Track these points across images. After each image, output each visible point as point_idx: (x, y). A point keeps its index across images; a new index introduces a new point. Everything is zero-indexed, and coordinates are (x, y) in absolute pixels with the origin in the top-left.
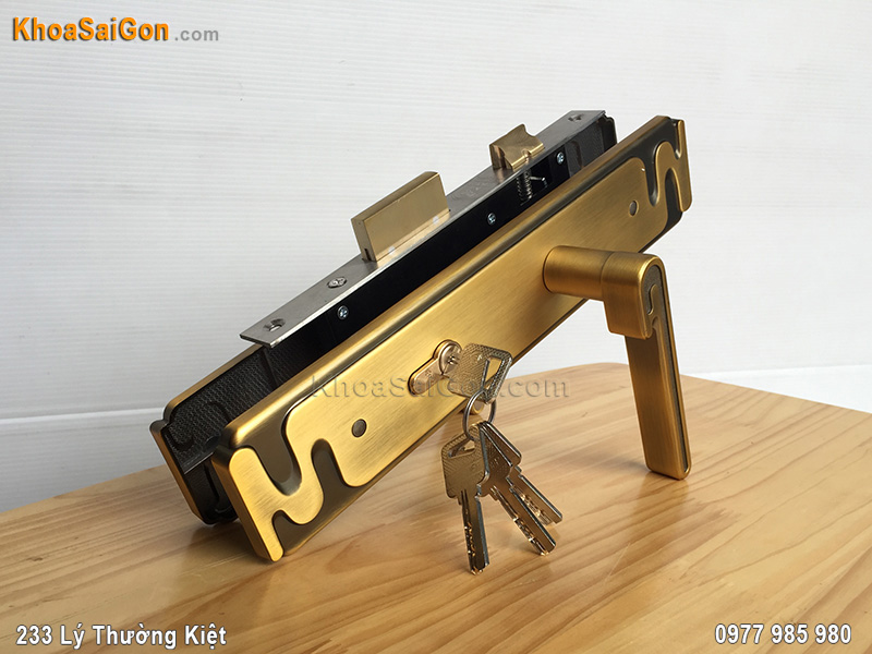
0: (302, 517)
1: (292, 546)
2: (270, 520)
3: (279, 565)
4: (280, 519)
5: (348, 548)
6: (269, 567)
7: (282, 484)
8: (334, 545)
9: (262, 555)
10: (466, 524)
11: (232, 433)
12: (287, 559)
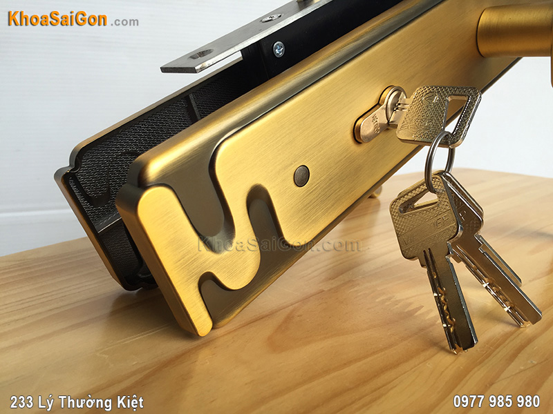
0: (235, 281)
1: (223, 316)
2: (196, 284)
3: (209, 341)
4: (208, 283)
5: (289, 318)
6: (195, 343)
7: (210, 239)
8: (271, 314)
9: (184, 328)
10: (435, 290)
11: (142, 169)
12: (218, 332)
